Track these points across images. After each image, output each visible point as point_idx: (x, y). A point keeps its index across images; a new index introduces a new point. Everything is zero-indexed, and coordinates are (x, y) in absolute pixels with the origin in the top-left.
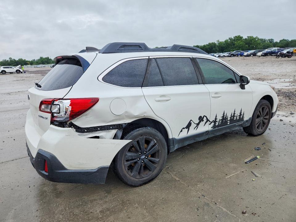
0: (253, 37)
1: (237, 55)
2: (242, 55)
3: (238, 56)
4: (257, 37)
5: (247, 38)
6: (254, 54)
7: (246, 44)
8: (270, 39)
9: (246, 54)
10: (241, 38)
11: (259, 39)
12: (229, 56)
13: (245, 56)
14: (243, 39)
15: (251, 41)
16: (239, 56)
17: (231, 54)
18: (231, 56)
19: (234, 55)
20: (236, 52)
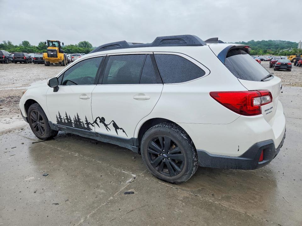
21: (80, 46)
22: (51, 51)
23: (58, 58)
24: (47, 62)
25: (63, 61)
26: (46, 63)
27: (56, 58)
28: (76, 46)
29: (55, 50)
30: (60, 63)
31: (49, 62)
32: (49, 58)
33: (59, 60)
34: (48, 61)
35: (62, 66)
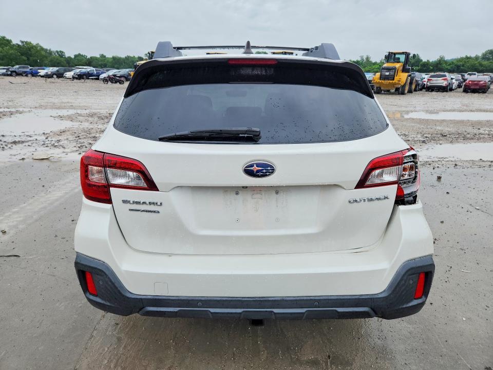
0: (30, 43)
1: (26, 74)
2: (35, 74)
3: (27, 76)
4: (38, 44)
5: (20, 44)
6: (60, 75)
7: (22, 55)
8: (59, 50)
9: (42, 72)
10: (9, 42)
11: (42, 49)
12: (8, 75)
13: (42, 76)
14: (14, 45)
15: (30, 50)
16: (29, 75)
17: (12, 72)
18: (11, 75)
19: (18, 74)
20: (20, 68)
21: (485, 57)
22: (386, 69)
23: (394, 81)
24: (377, 88)
25: (404, 86)
26: (375, 88)
27: (391, 81)
28: (477, 58)
29: (394, 69)
30: (397, 89)
31: (380, 88)
32: (380, 81)
33: (395, 84)
34: (378, 86)
35: (399, 94)
